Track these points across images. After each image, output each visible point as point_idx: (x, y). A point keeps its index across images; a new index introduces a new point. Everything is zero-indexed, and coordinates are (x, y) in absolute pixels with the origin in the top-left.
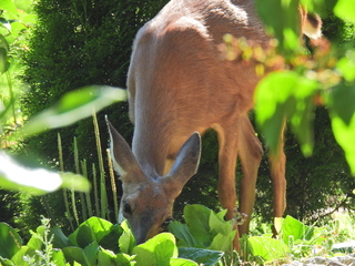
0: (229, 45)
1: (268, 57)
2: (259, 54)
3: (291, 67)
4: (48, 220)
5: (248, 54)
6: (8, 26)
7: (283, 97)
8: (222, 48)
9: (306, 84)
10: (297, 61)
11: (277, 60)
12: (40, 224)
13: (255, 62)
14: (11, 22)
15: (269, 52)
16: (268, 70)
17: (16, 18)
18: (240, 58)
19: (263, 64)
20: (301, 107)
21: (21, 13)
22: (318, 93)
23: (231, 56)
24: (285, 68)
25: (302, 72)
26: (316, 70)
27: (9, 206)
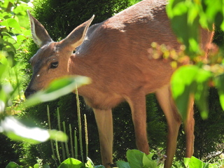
0: (154, 49)
1: (179, 57)
2: (174, 54)
3: (194, 63)
4: (41, 160)
5: (167, 55)
6: (15, 37)
7: (189, 81)
8: (150, 51)
9: (203, 74)
10: (198, 59)
11: (185, 58)
12: (36, 162)
13: (171, 60)
14: (17, 35)
15: (180, 53)
16: (180, 65)
17: (20, 32)
18: (162, 57)
19: (176, 61)
20: (200, 88)
21: (23, 29)
22: (211, 79)
23: (156, 56)
24: (190, 63)
25: (201, 66)
26: (210, 64)
27: (16, 152)
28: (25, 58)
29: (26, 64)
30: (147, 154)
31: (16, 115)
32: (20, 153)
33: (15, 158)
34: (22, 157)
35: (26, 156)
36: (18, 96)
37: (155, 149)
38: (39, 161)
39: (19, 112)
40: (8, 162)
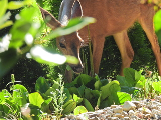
1: (160, 3)
13: (154, 5)
16: (160, 9)
27: (44, 70)
28: (50, 3)
29: (51, 7)
30: (138, 71)
31: (44, 43)
32: (47, 71)
33: (43, 74)
34: (48, 74)
35: (51, 73)
36: (45, 30)
37: (144, 68)
38: (60, 76)
39: (46, 41)
40: (38, 77)
